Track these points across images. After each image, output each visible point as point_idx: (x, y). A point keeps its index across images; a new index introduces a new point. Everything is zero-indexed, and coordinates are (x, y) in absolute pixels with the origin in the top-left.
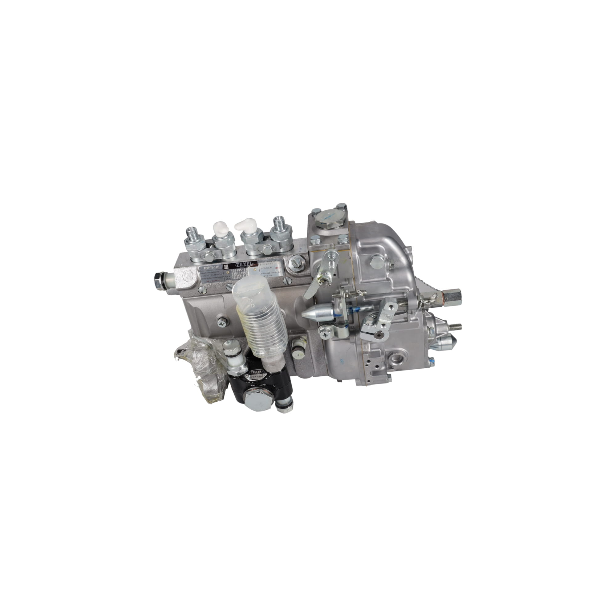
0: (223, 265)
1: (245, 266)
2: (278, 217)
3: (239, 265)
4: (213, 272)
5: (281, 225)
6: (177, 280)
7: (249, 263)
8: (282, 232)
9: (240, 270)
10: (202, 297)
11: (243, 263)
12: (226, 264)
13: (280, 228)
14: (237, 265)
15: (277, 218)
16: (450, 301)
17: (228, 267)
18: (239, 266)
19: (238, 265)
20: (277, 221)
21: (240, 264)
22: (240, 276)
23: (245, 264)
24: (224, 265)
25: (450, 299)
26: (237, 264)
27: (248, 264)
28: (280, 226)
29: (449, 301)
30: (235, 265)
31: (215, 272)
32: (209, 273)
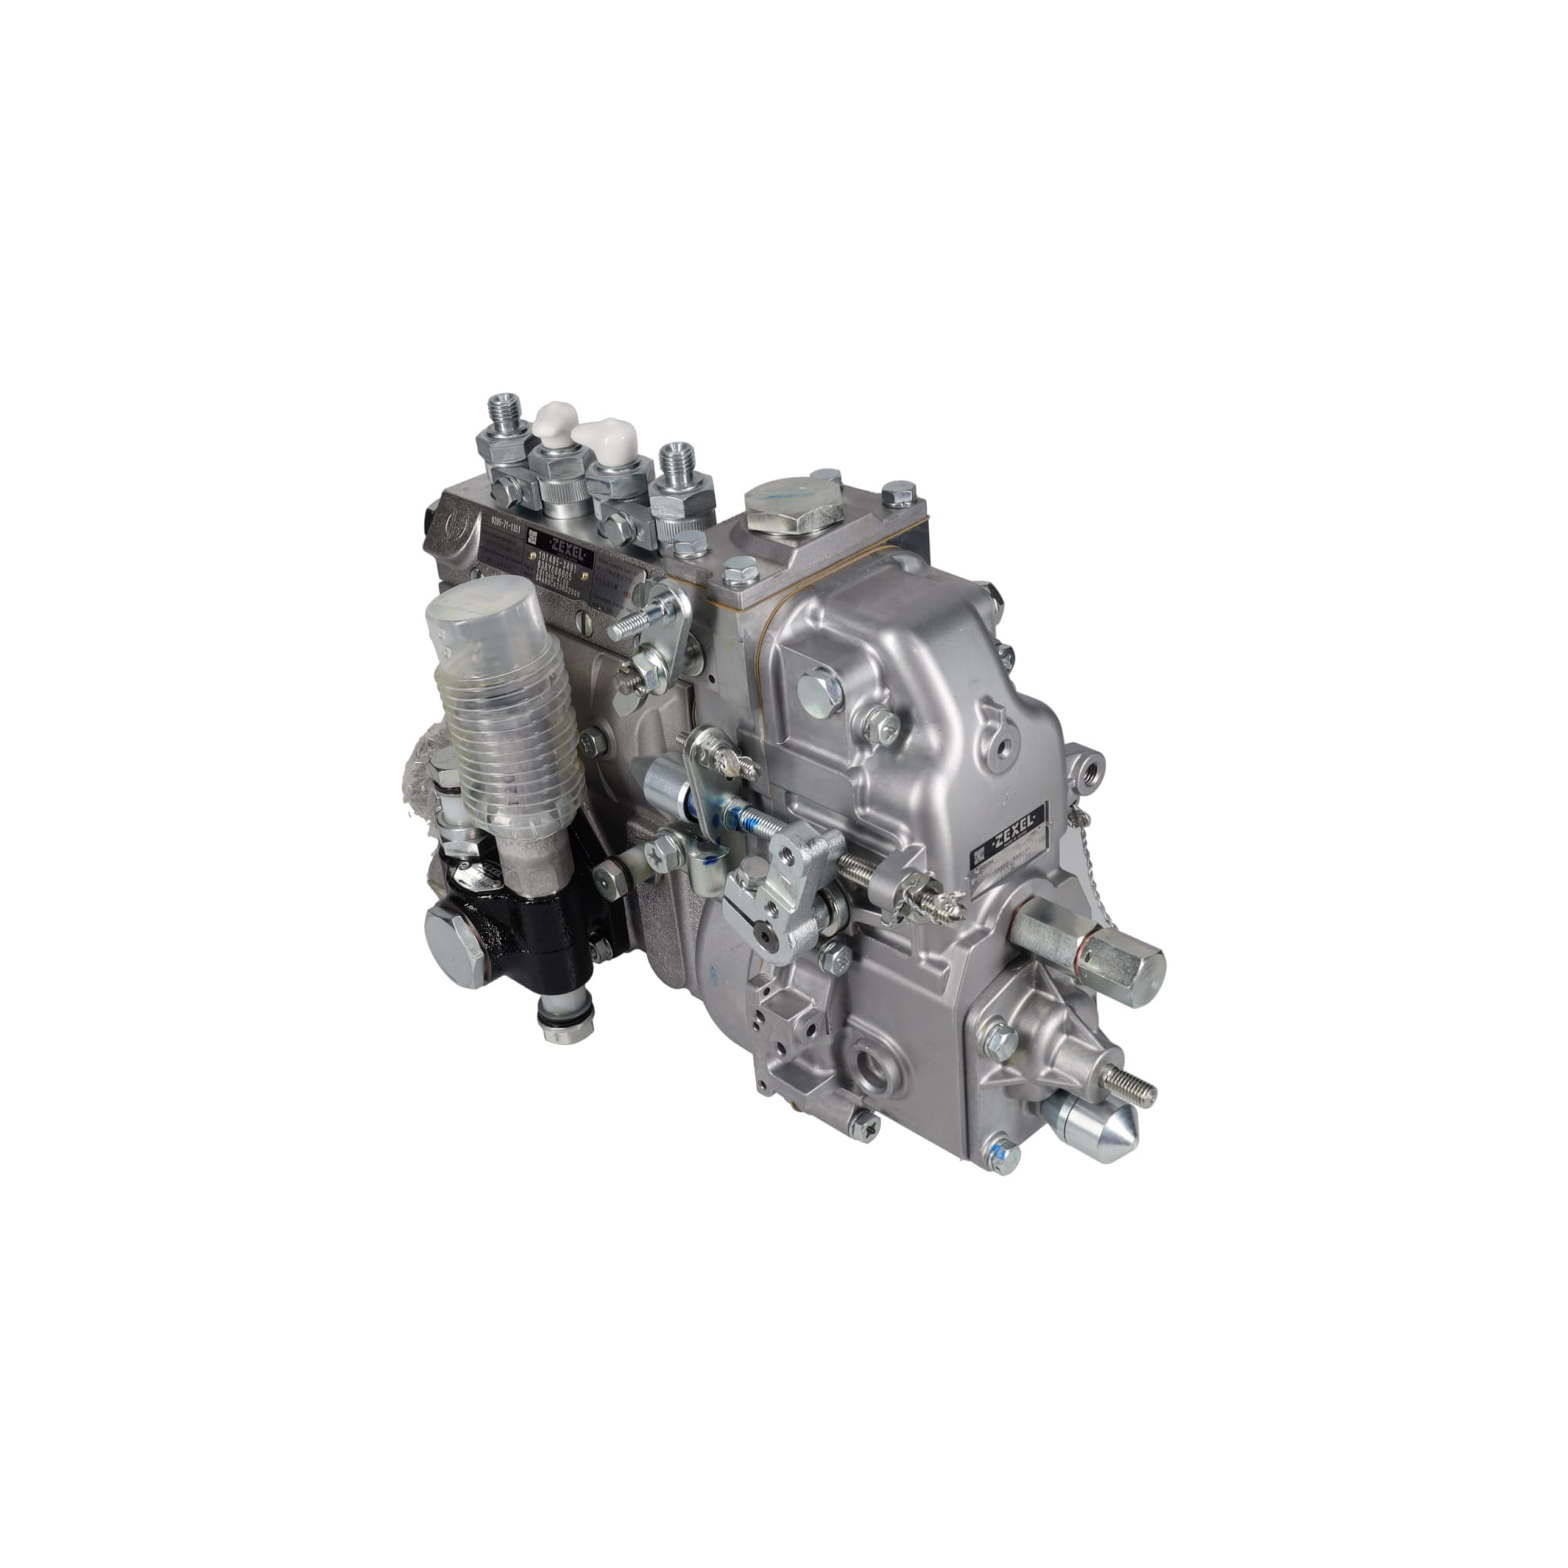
0: (529, 528)
1: (568, 555)
2: (676, 444)
3: (557, 545)
5: (682, 468)
8: (683, 490)
9: (556, 562)
11: (566, 542)
13: (679, 479)
15: (672, 446)
22: (553, 578)
24: (531, 531)
26: (554, 539)
28: (679, 472)
32: (498, 537)
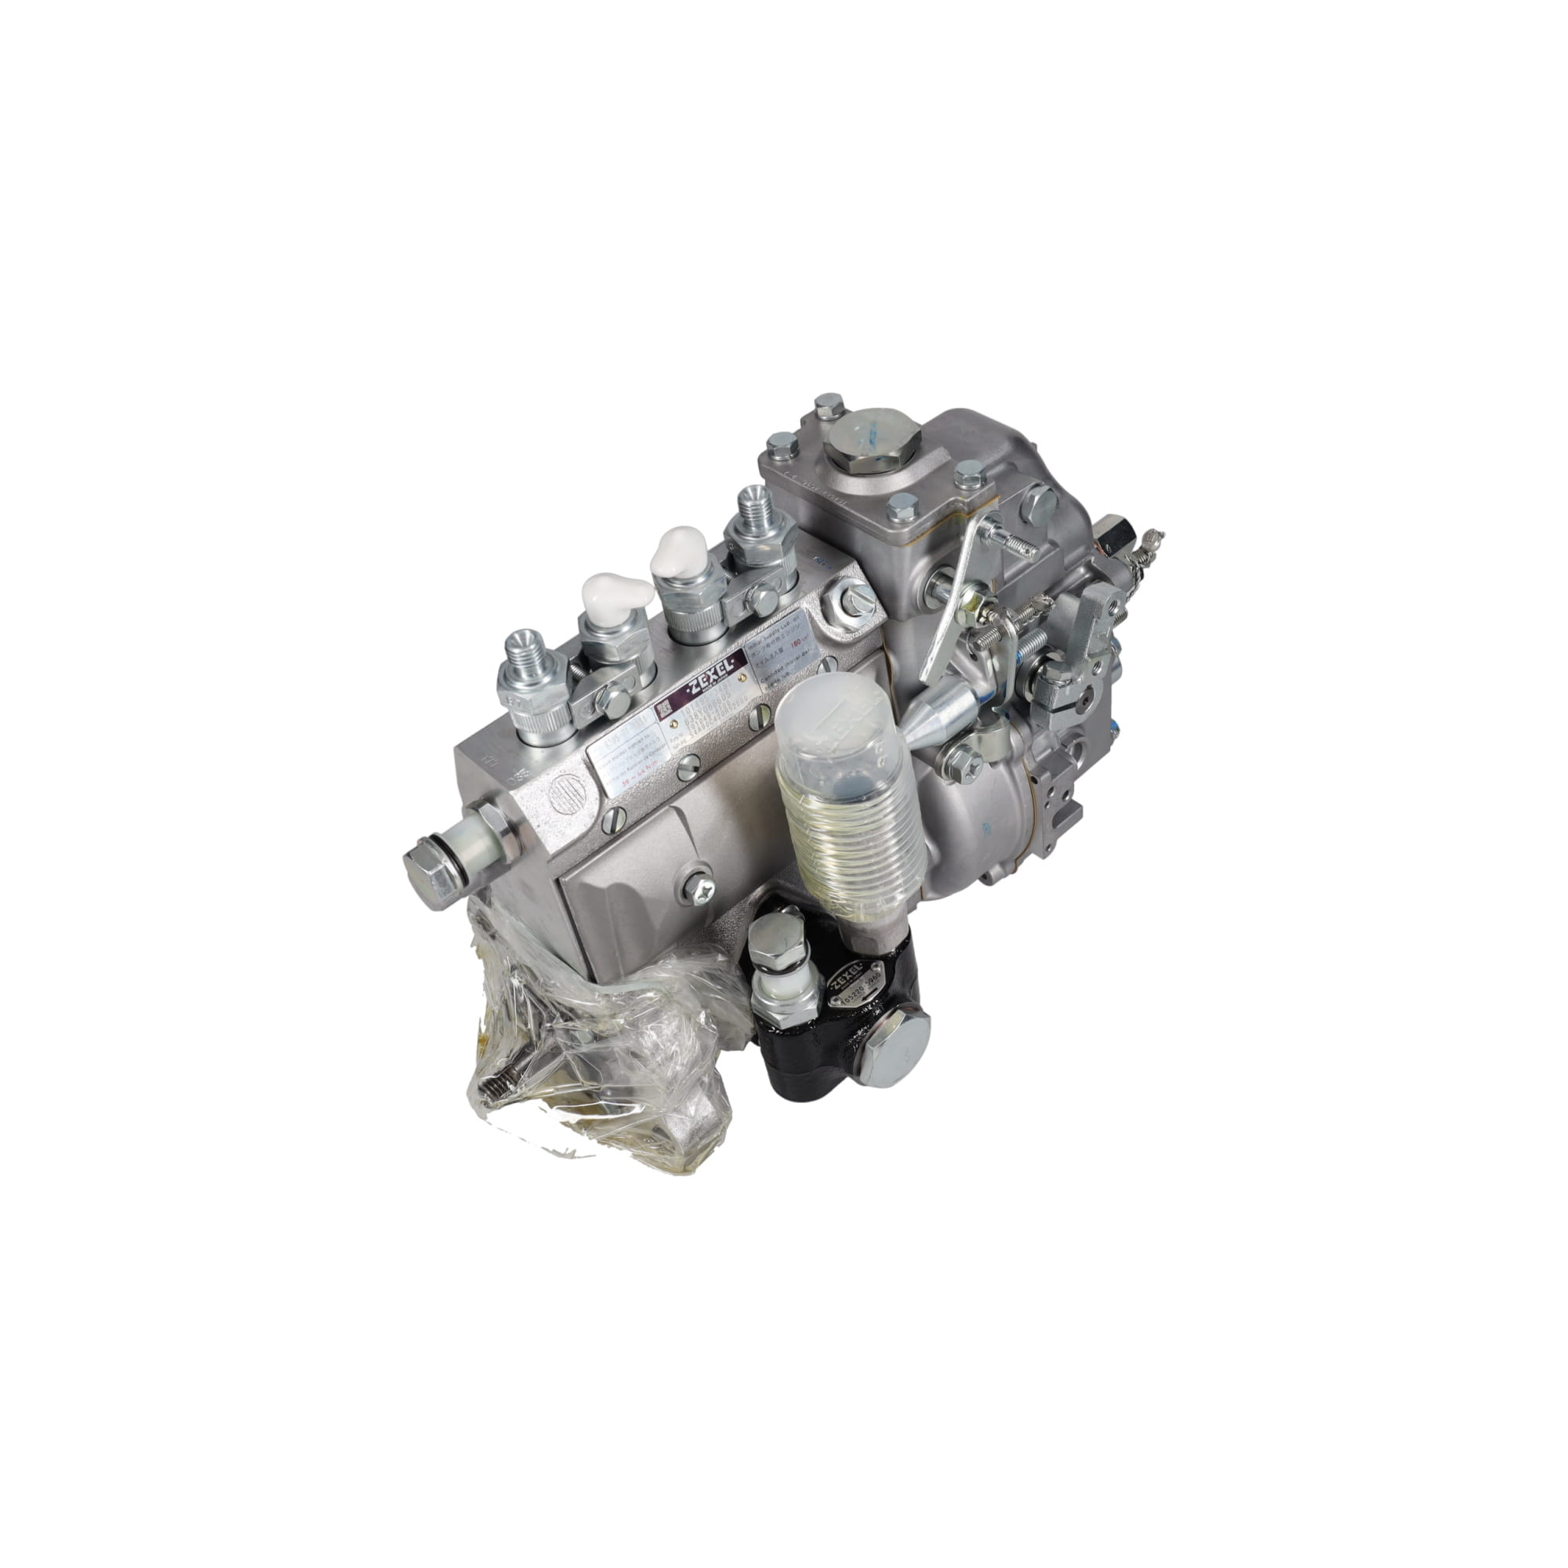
4: (633, 746)
6: (542, 826)
7: (723, 665)
10: (614, 845)
12: (661, 703)
14: (691, 688)
16: (1117, 550)
17: (669, 707)
18: (699, 689)
19: (694, 688)
20: (749, 504)
21: (700, 679)
23: (713, 674)
25: (1115, 547)
27: (722, 670)
29: (1115, 552)
30: (688, 691)
31: (639, 742)
